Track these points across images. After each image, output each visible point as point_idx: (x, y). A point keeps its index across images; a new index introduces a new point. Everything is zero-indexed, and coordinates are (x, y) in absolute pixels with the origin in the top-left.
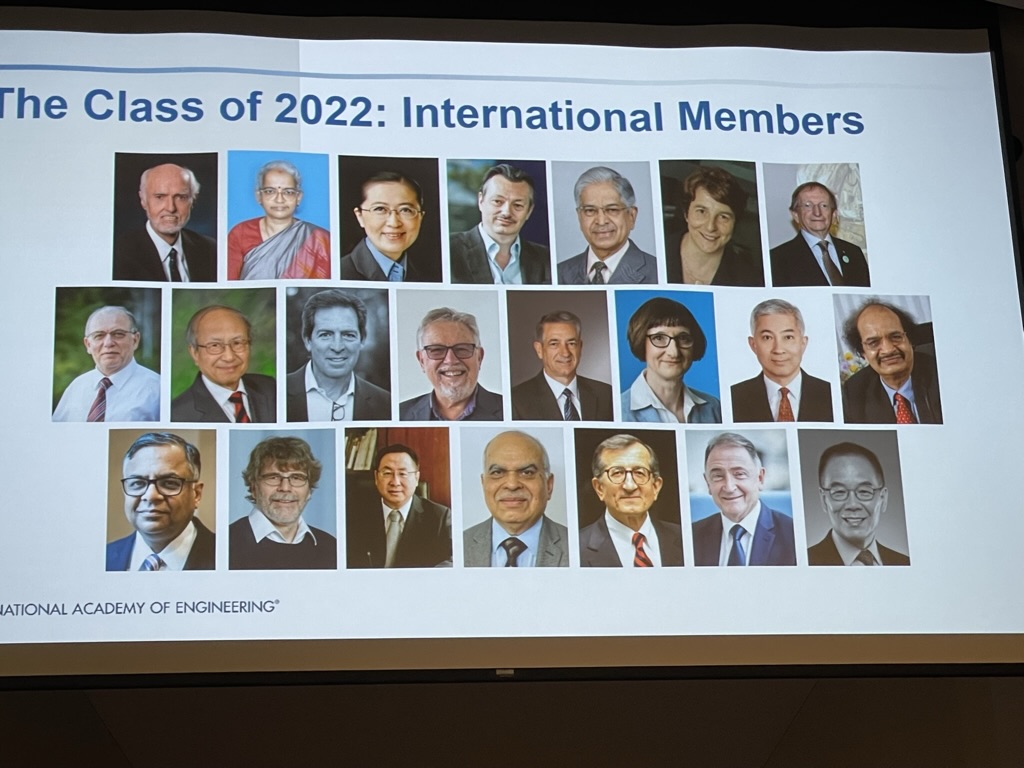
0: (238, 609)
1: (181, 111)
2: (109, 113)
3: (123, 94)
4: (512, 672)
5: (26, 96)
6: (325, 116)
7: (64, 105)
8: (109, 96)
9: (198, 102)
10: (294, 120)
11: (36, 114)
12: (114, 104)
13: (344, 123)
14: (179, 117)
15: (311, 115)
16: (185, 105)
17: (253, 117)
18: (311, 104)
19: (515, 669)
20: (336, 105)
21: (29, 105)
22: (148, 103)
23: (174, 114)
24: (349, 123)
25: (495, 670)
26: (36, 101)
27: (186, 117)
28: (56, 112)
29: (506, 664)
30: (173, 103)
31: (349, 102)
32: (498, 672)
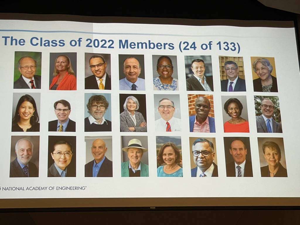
0: (75, 189)
1: (58, 44)
2: (37, 44)
3: (41, 39)
4: (155, 208)
5: (13, 39)
6: (100, 45)
7: (24, 41)
8: (37, 39)
9: (63, 41)
10: (91, 46)
11: (16, 44)
12: (39, 42)
13: (106, 47)
14: (58, 45)
15: (96, 45)
16: (60, 42)
17: (79, 45)
18: (96, 42)
19: (156, 207)
20: (104, 42)
21: (14, 42)
22: (49, 41)
23: (56, 44)
24: (107, 47)
25: (150, 207)
26: (16, 40)
27: (60, 45)
28: (22, 43)
29: (153, 205)
30: (56, 41)
31: (107, 41)
32: (151, 208)
